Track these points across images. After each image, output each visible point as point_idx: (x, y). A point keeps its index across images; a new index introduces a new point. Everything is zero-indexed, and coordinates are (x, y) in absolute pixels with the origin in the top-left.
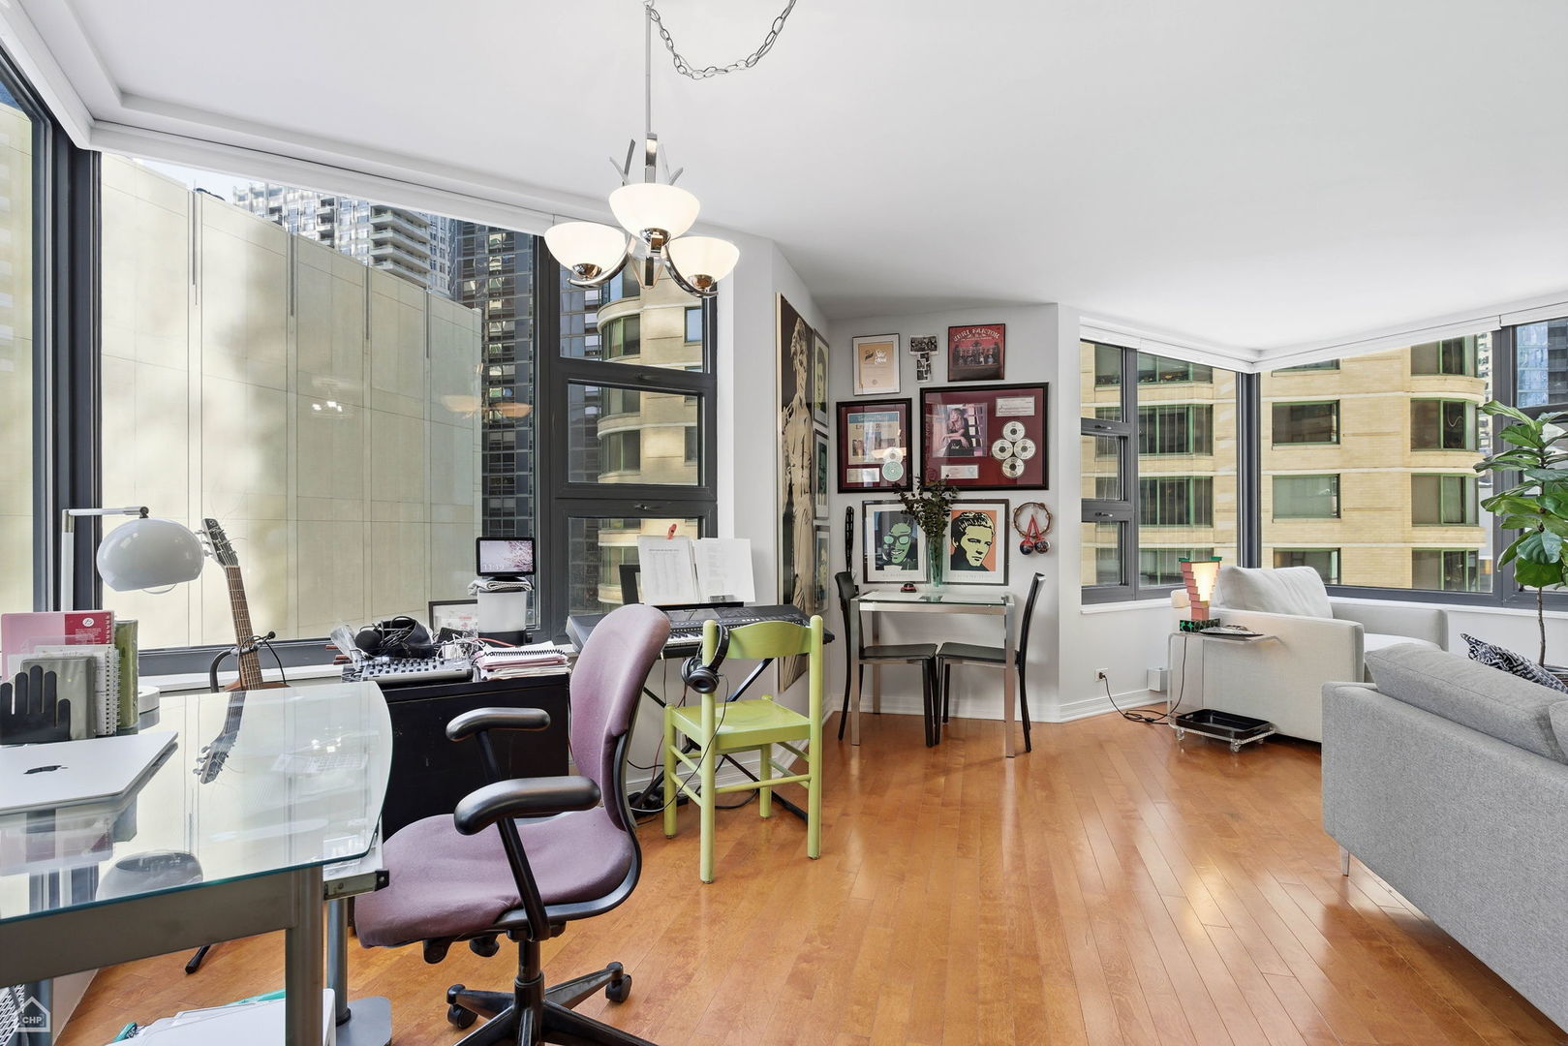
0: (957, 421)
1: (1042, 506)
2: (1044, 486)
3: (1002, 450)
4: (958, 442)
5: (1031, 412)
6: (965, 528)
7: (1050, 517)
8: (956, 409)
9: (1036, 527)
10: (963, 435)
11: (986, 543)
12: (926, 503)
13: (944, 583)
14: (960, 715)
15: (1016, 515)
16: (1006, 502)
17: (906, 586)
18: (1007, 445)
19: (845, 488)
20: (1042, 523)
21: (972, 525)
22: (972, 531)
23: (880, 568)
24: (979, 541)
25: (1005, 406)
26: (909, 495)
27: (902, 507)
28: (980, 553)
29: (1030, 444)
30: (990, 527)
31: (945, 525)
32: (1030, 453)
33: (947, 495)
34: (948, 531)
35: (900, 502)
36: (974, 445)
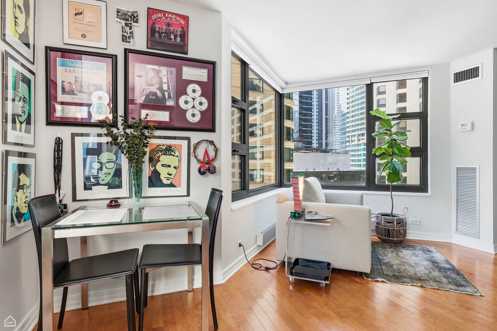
0: (154, 78)
1: (212, 143)
2: (213, 130)
3: (186, 102)
4: (155, 94)
5: (205, 79)
6: (159, 157)
7: (216, 150)
8: (153, 69)
9: (208, 156)
10: (158, 89)
11: (175, 167)
12: (127, 136)
13: (144, 197)
14: (156, 294)
15: (195, 148)
16: (188, 139)
17: (111, 202)
18: (190, 99)
19: (51, 122)
20: (212, 154)
21: (164, 154)
22: (165, 159)
23: (88, 188)
24: (169, 166)
25: (189, 73)
26: (115, 131)
27: (109, 139)
28: (170, 175)
29: (204, 100)
30: (177, 156)
31: (145, 154)
32: (205, 107)
33: (146, 132)
34: (146, 158)
35: (106, 135)
36: (167, 97)
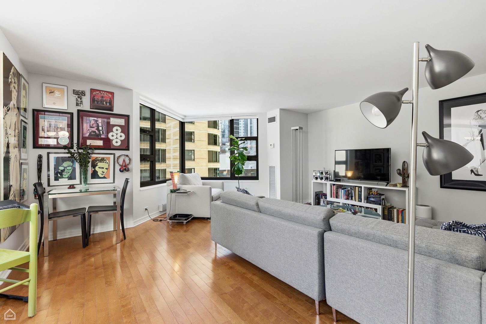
0: (94, 124)
1: (127, 156)
2: (128, 150)
3: (113, 136)
4: (95, 132)
5: (123, 124)
6: (97, 164)
7: (130, 160)
8: (94, 120)
9: (125, 163)
10: (96, 129)
11: (106, 169)
12: (80, 154)
13: (89, 184)
14: (95, 233)
15: (118, 159)
16: (114, 154)
17: (70, 186)
18: (114, 134)
19: (36, 145)
20: (127, 161)
21: (100, 162)
23: (56, 179)
24: (103, 168)
25: (113, 121)
26: (72, 151)
27: (69, 155)
28: (104, 172)
29: (123, 135)
30: (108, 163)
31: (89, 162)
32: (123, 137)
33: (90, 151)
35: (67, 153)
36: (101, 133)
